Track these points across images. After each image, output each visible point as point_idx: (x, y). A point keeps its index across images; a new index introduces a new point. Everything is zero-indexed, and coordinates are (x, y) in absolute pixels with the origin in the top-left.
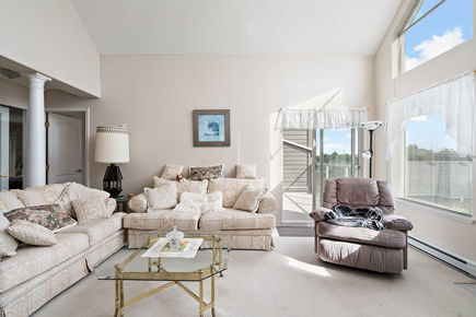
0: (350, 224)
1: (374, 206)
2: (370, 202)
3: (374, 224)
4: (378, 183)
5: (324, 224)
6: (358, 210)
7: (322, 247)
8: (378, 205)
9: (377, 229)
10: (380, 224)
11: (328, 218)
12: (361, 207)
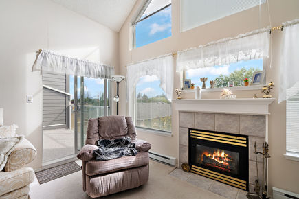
0: (115, 156)
1: (125, 136)
2: (122, 133)
3: (132, 151)
4: (126, 118)
5: (93, 162)
6: (115, 141)
7: (92, 185)
8: (127, 134)
9: (134, 155)
10: (135, 150)
11: (96, 156)
12: (117, 138)
